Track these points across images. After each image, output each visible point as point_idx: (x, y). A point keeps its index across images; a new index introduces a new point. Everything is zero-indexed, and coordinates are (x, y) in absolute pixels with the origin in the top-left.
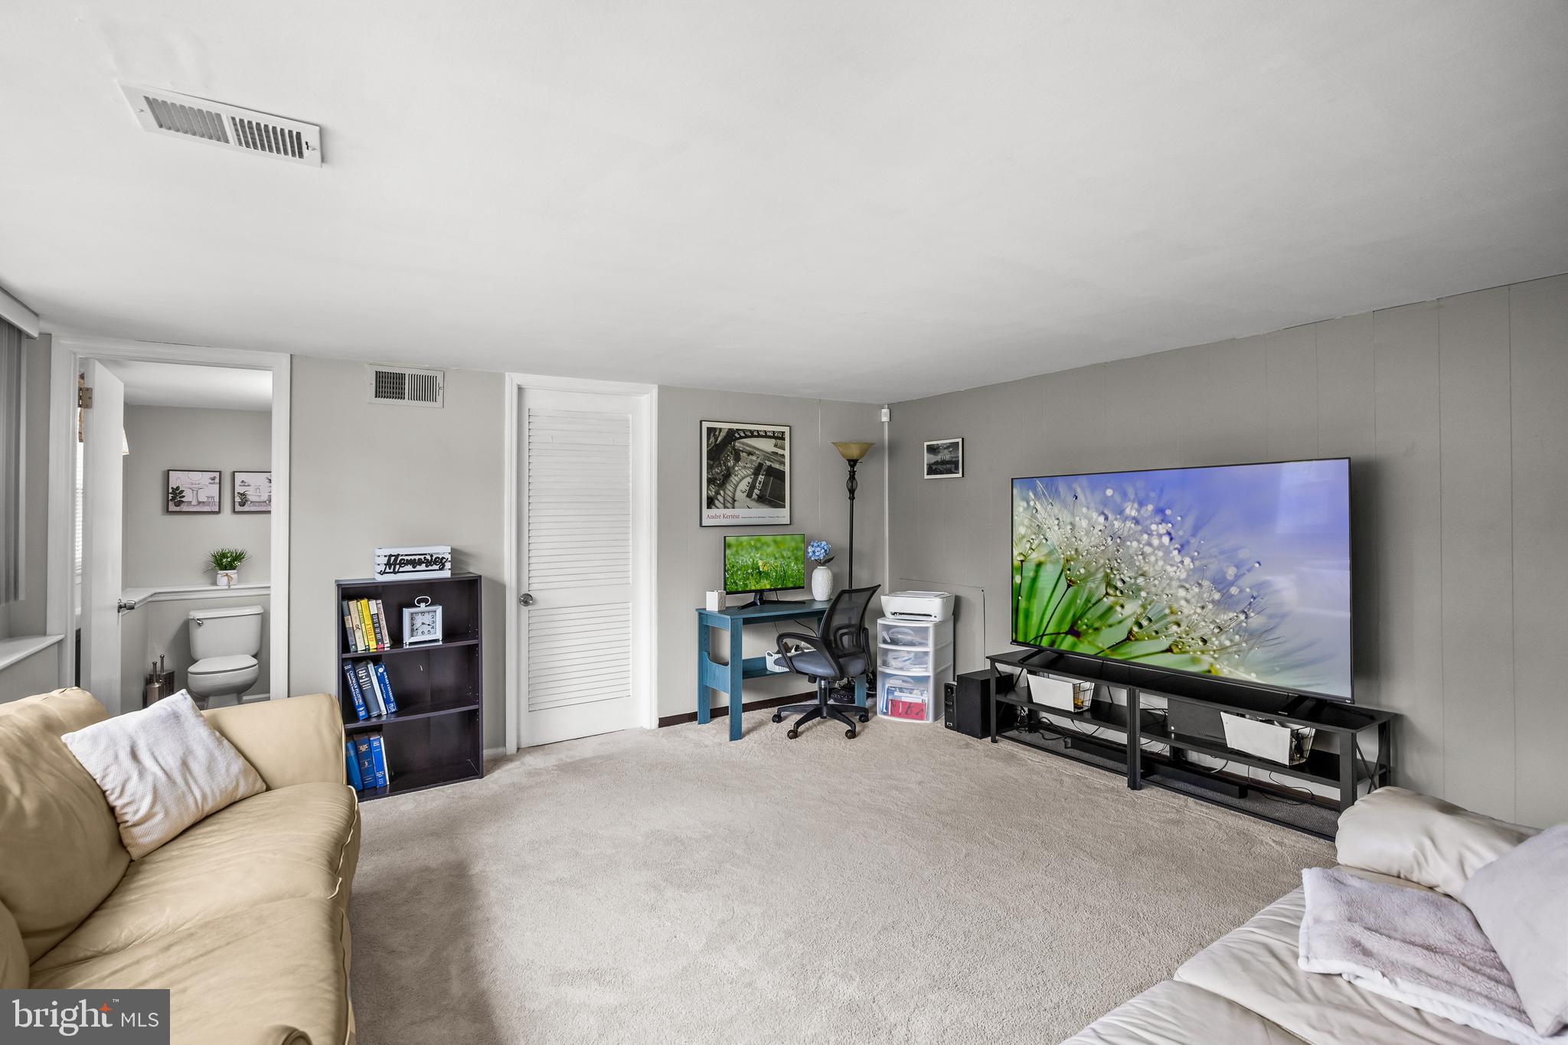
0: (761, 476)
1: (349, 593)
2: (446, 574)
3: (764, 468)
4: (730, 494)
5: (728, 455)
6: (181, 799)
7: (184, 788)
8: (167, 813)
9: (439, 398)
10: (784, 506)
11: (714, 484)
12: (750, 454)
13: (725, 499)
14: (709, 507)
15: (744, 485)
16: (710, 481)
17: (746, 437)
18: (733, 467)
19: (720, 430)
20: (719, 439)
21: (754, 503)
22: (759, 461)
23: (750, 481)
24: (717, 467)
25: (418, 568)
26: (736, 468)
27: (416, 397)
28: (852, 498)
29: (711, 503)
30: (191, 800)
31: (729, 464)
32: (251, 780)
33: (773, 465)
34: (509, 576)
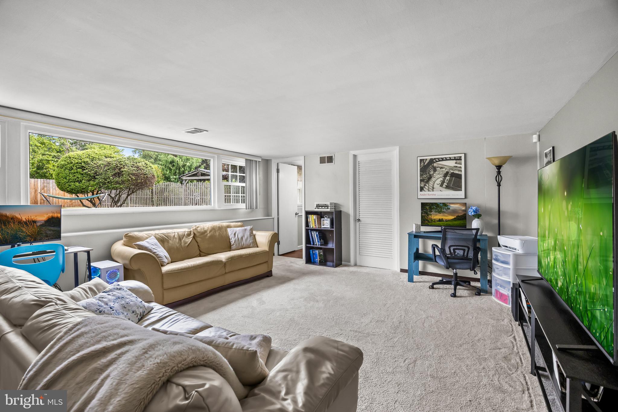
0: (447, 177)
1: (308, 213)
2: (329, 210)
3: (450, 173)
4: (431, 185)
5: (430, 170)
6: (239, 244)
7: (240, 242)
8: (236, 245)
9: (333, 162)
10: (461, 190)
11: (423, 182)
12: (441, 168)
13: (428, 188)
14: (421, 191)
15: (439, 181)
16: (421, 181)
17: (440, 161)
18: (433, 174)
19: (426, 160)
20: (426, 163)
21: (444, 189)
22: (447, 170)
23: (442, 179)
24: (425, 175)
25: (323, 208)
26: (434, 175)
27: (328, 162)
28: (499, 185)
29: (422, 189)
30: (241, 244)
31: (431, 173)
32: (254, 244)
33: (455, 172)
34: (351, 212)
